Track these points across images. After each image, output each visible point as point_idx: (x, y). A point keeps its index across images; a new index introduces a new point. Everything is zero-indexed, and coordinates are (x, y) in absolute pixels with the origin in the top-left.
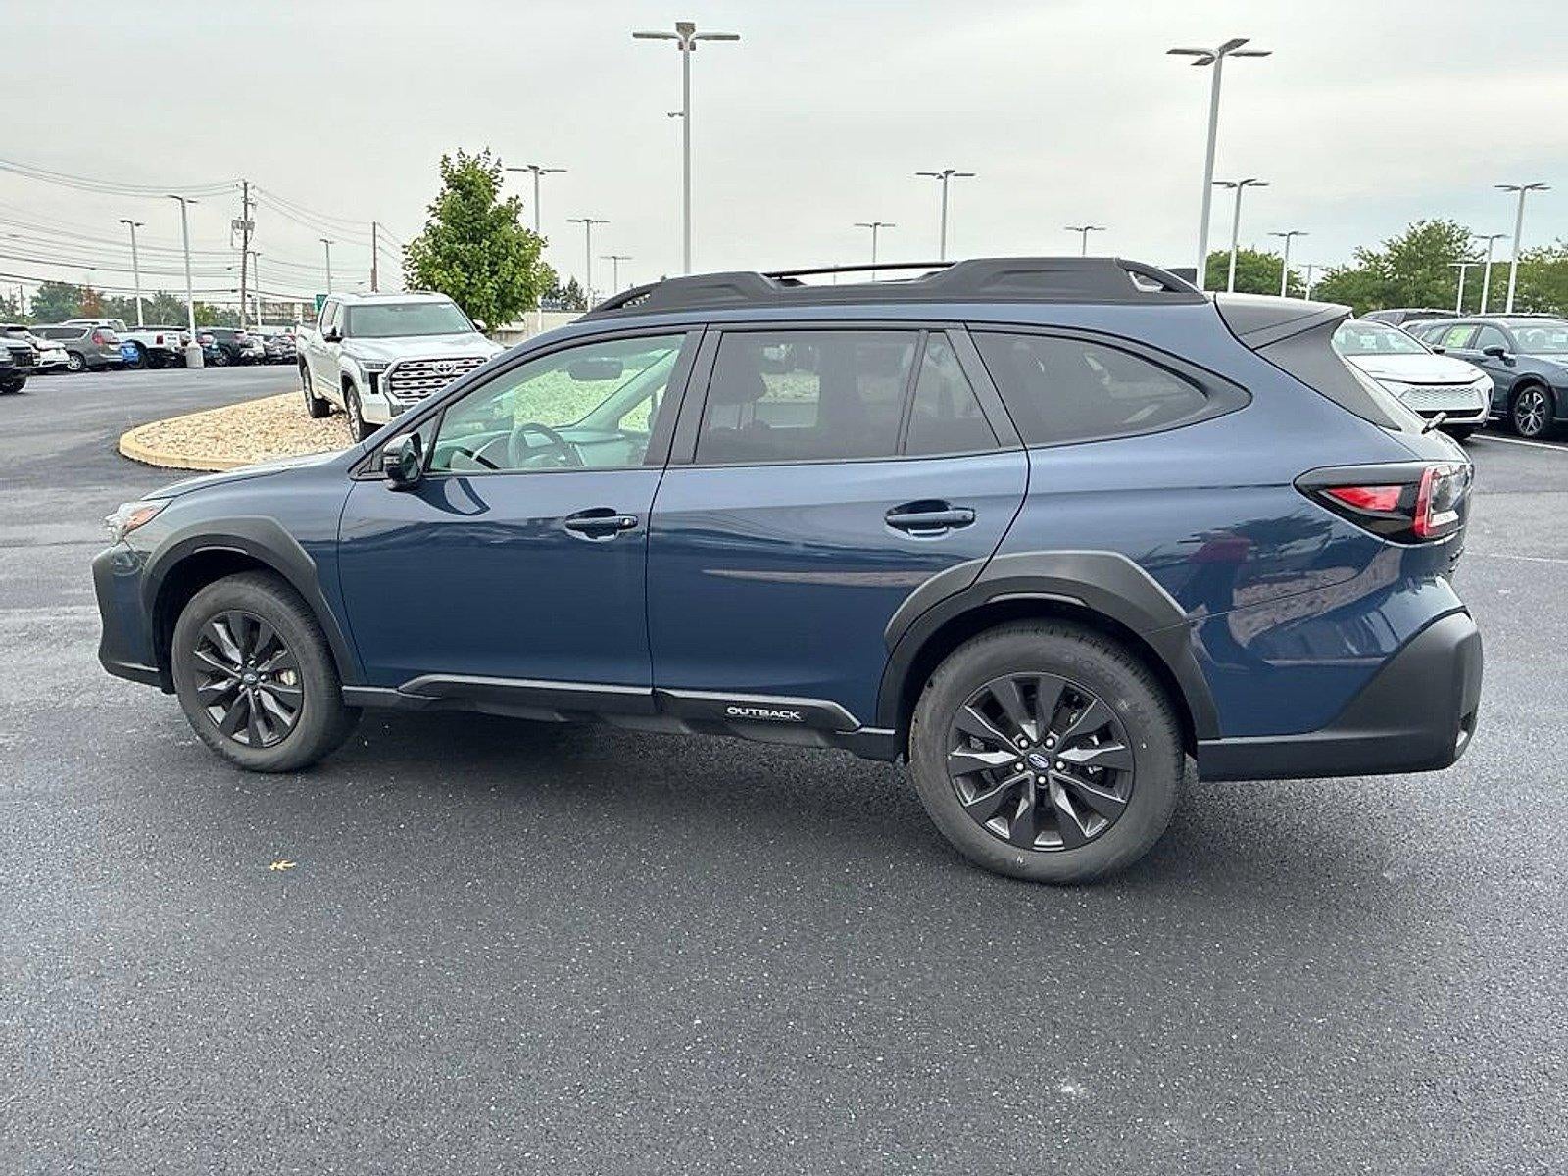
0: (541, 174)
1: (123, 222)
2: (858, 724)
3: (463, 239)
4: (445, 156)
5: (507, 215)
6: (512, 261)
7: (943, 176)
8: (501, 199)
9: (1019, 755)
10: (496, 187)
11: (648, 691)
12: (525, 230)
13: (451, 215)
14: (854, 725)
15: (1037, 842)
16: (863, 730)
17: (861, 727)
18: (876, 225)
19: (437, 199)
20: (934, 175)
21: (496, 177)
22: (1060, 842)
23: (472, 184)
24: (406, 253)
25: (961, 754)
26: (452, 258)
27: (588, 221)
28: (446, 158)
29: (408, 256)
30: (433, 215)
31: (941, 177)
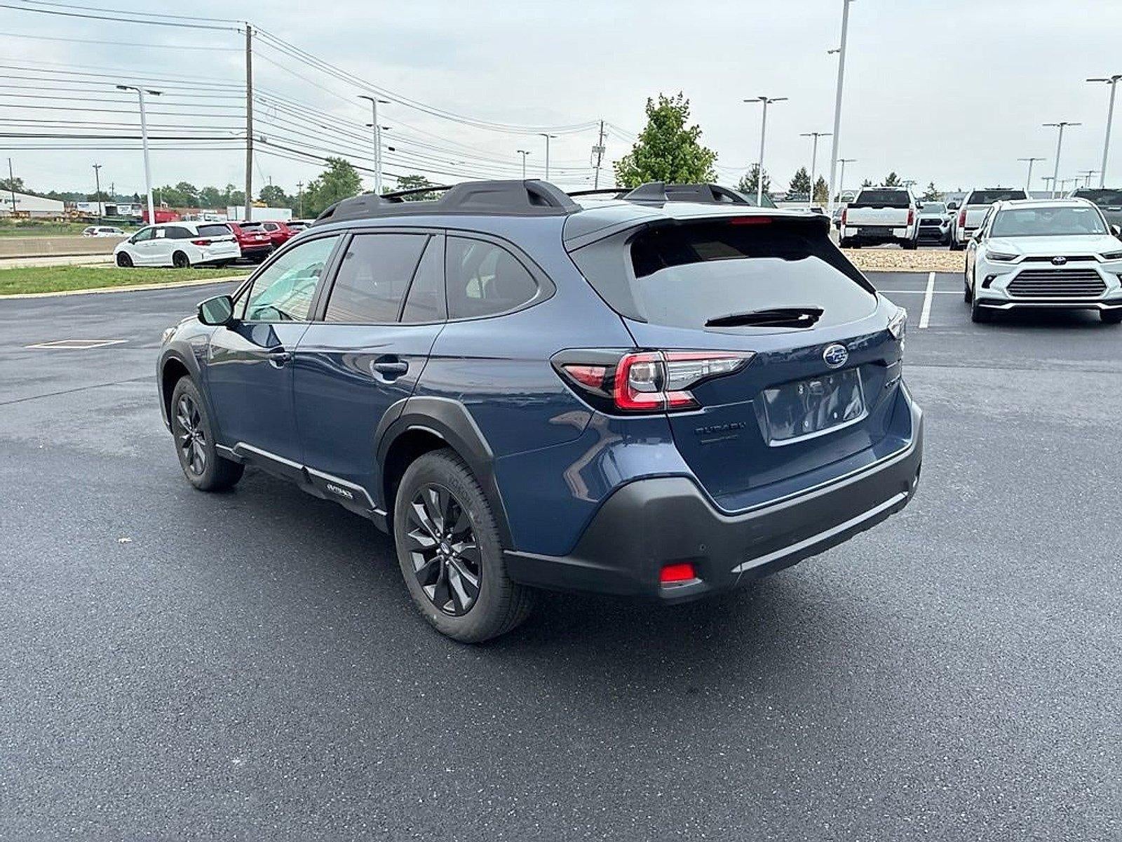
0: (769, 102)
1: (518, 151)
2: (374, 506)
3: (657, 155)
4: (649, 99)
5: (688, 139)
6: (687, 170)
7: (1112, 80)
8: (686, 127)
9: (436, 542)
10: (684, 119)
11: (300, 467)
12: (702, 148)
13: (649, 138)
14: (371, 506)
15: (445, 607)
16: (376, 511)
17: (375, 508)
18: (1062, 124)
19: (645, 129)
20: (1104, 80)
21: (685, 112)
22: (453, 610)
23: (665, 116)
24: (615, 167)
25: (413, 536)
26: (647, 168)
27: (816, 134)
28: (650, 100)
29: (617, 169)
30: (641, 141)
31: (1110, 82)
